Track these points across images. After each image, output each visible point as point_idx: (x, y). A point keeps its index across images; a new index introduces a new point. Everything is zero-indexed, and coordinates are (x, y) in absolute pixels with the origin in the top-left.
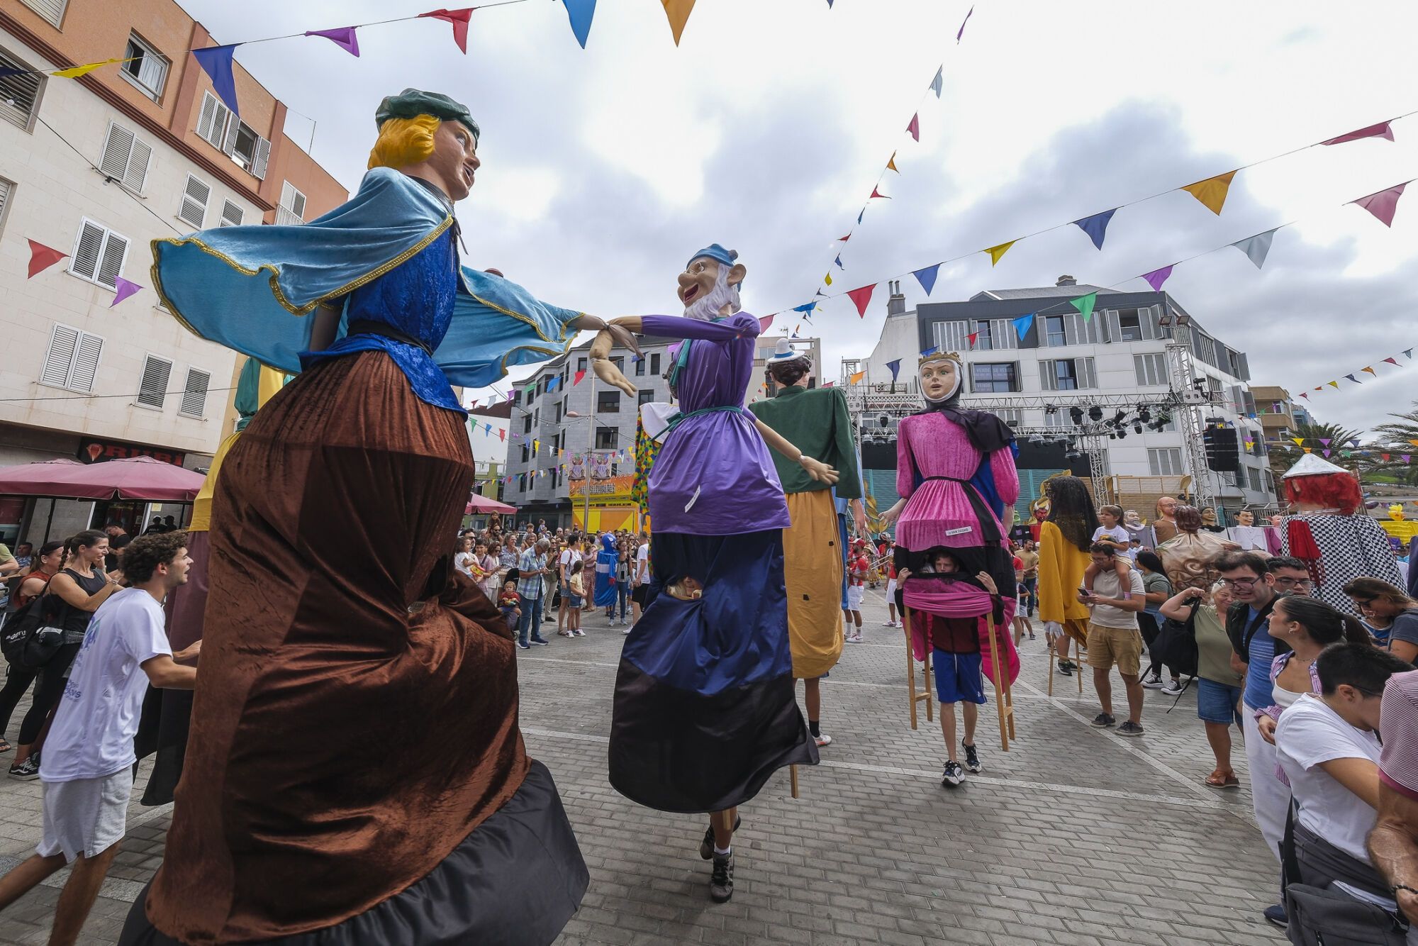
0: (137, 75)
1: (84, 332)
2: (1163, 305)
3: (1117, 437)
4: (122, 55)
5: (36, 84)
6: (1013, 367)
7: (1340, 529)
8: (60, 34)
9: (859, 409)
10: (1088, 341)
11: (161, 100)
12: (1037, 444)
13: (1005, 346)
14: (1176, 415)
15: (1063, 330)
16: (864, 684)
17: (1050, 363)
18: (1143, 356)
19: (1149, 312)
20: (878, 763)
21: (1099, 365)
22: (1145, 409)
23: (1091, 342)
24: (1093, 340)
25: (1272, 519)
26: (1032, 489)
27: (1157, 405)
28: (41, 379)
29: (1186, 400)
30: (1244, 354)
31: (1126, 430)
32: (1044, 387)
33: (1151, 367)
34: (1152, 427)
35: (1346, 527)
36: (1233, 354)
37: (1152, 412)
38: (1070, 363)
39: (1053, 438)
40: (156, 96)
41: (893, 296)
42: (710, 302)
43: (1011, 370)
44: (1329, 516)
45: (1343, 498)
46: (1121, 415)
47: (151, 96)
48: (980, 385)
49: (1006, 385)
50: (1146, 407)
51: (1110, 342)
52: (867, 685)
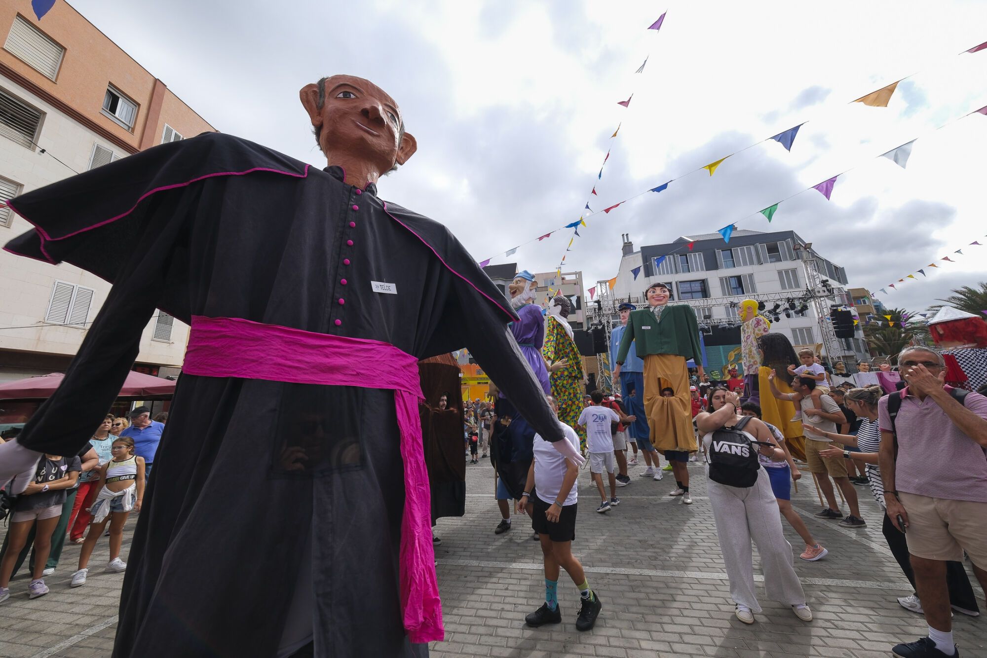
0: (114, 113)
1: (79, 286)
2: (793, 239)
3: (774, 322)
4: (103, 100)
5: (38, 118)
6: (704, 282)
7: (980, 358)
8: (55, 85)
9: (610, 312)
10: (748, 263)
11: (133, 130)
12: (724, 329)
13: (698, 270)
14: (812, 304)
15: (732, 257)
16: (637, 497)
17: (726, 279)
18: (783, 271)
19: (784, 243)
20: (663, 568)
21: (756, 278)
22: (792, 301)
23: (750, 264)
24: (752, 263)
25: (880, 367)
26: (723, 358)
27: (800, 298)
28: (46, 318)
29: (818, 294)
30: (843, 268)
31: (780, 316)
32: (724, 294)
33: (789, 278)
34: (797, 313)
35: (983, 357)
36: (836, 268)
37: (797, 303)
38: (739, 278)
39: (734, 325)
40: (129, 127)
41: (625, 243)
42: (521, 298)
43: (703, 285)
44: (969, 349)
45: (978, 335)
46: (777, 306)
47: (126, 128)
48: (684, 295)
49: (700, 294)
50: (793, 300)
51: (762, 264)
52: (639, 497)
